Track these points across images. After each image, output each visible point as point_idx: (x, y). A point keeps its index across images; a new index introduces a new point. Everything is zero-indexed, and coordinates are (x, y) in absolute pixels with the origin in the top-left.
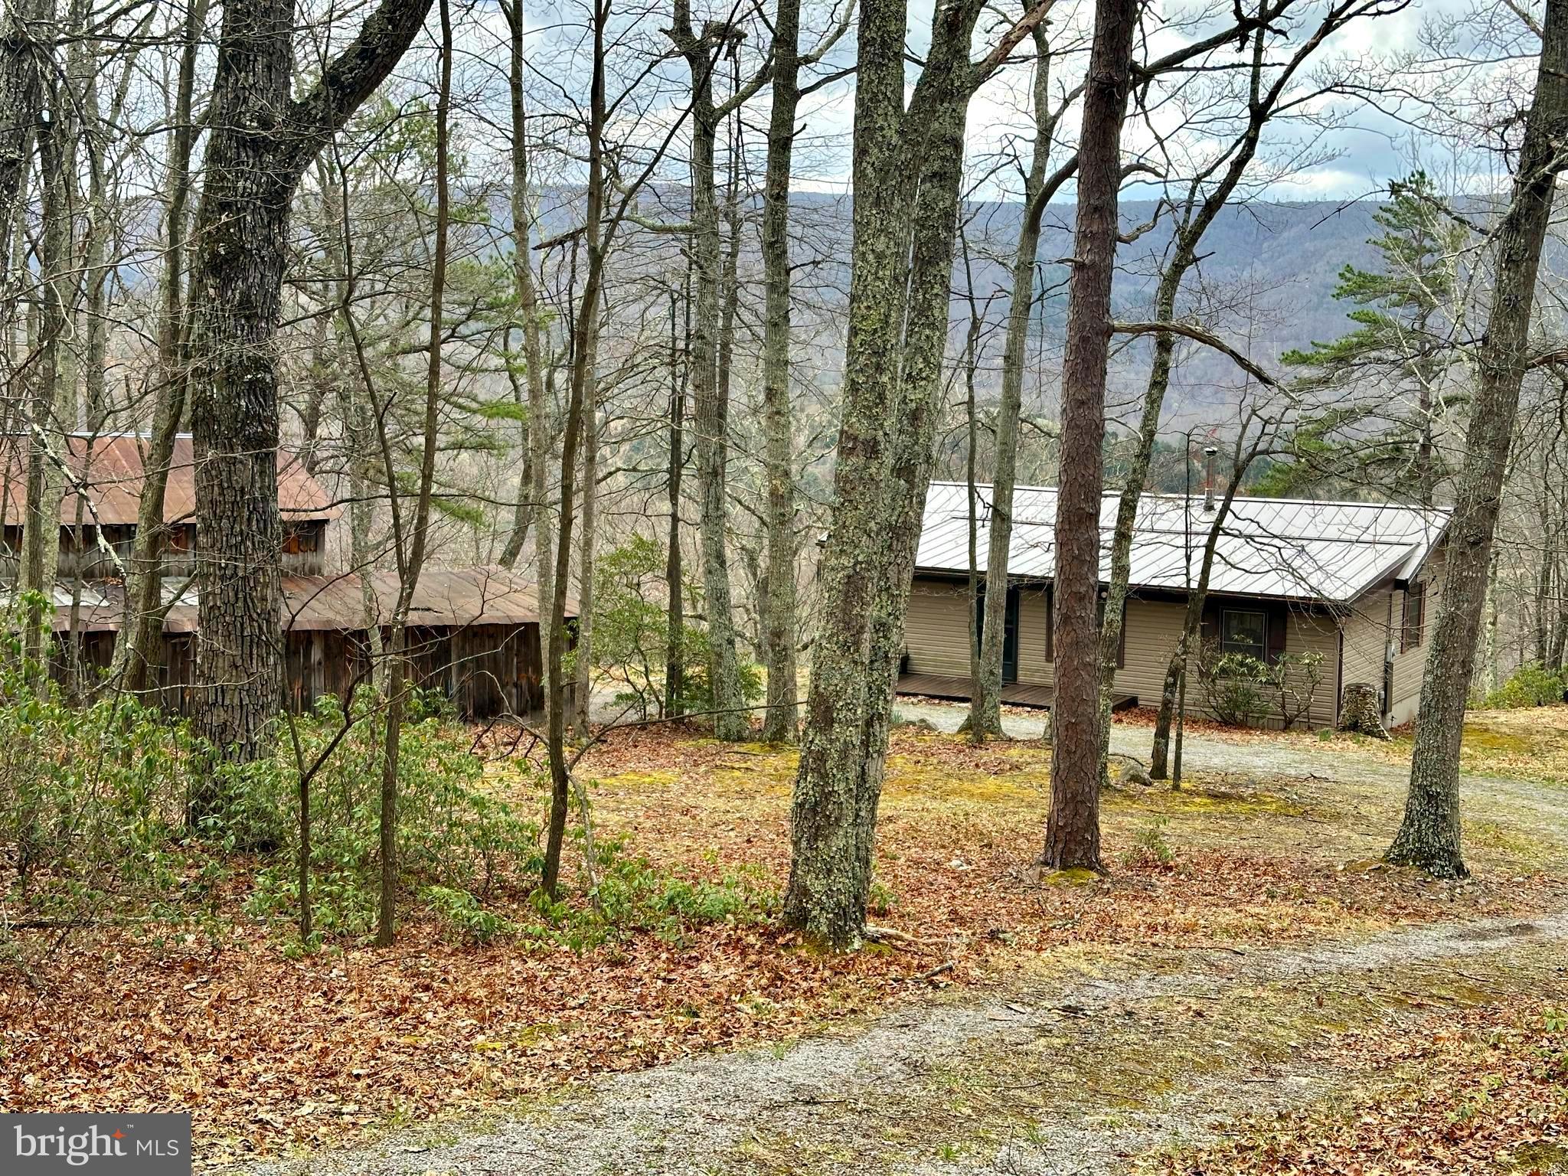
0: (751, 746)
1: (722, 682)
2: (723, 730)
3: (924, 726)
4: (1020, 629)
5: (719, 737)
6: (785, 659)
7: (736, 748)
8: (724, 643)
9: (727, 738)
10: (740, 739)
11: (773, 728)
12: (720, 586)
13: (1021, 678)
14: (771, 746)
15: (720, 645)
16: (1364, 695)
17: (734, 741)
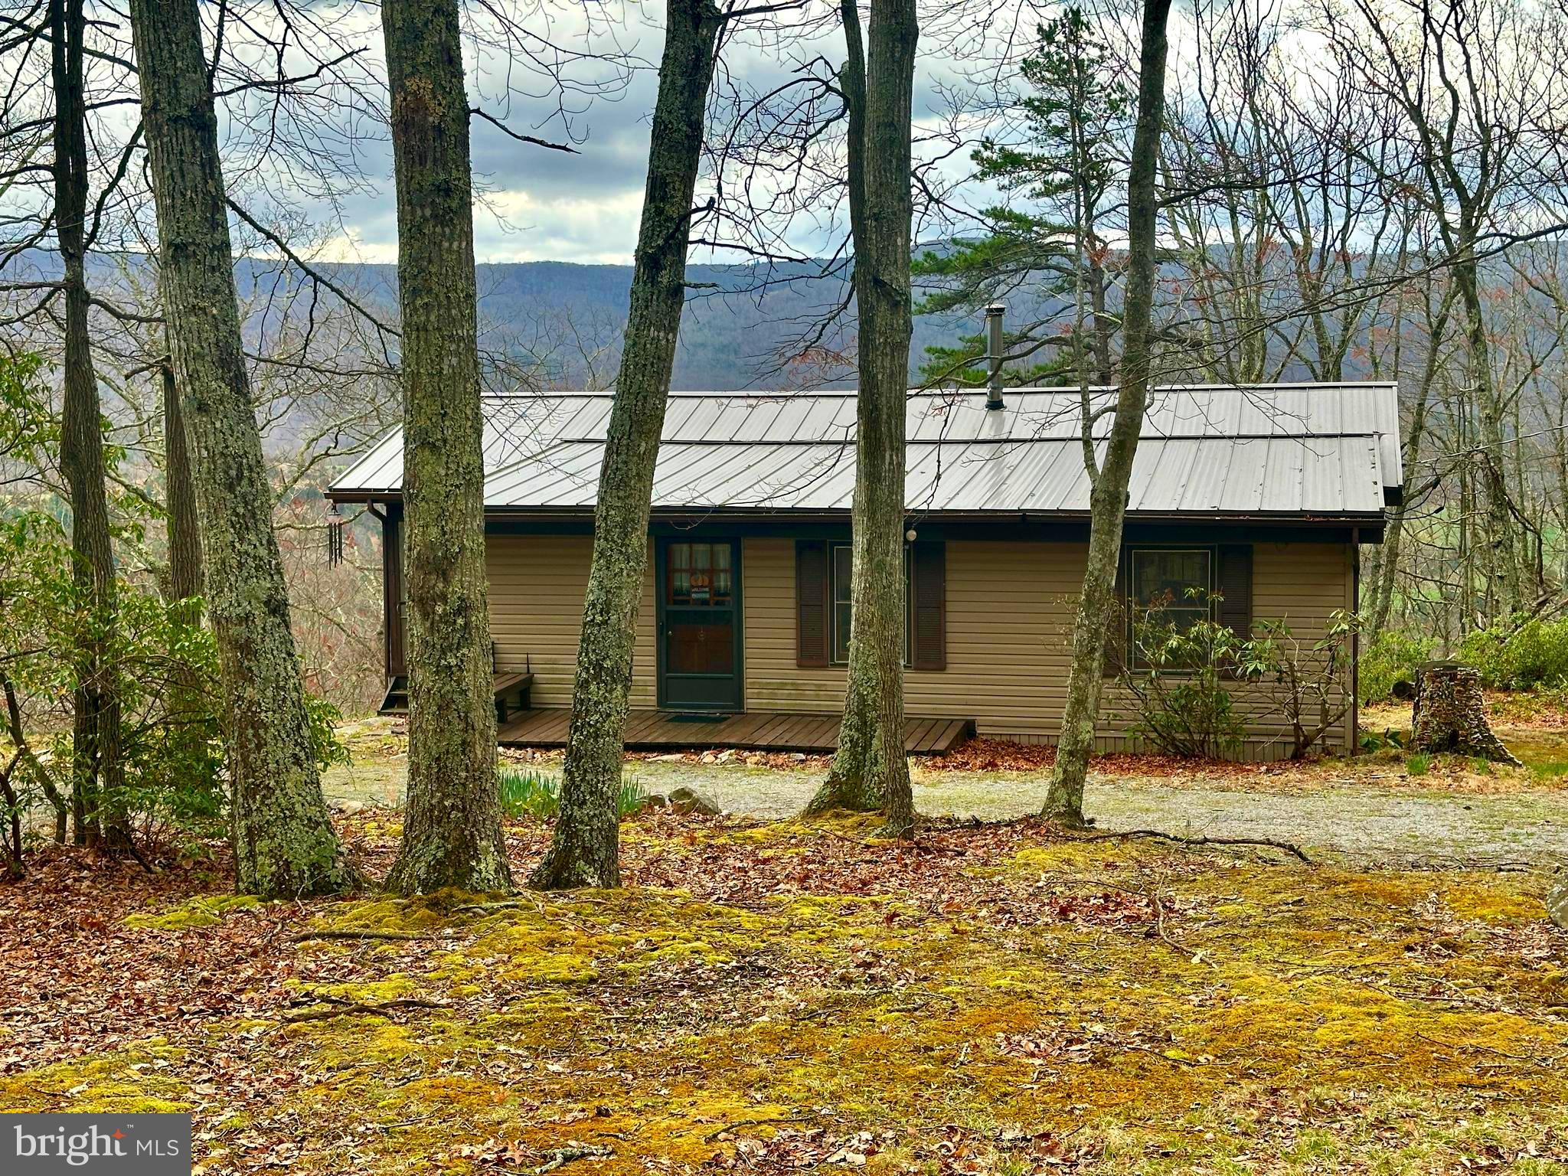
0: (364, 907)
1: (257, 725)
2: (267, 867)
3: (687, 804)
4: (746, 612)
5: (254, 888)
6: (466, 640)
7: (320, 921)
8: (259, 611)
9: (281, 888)
10: (323, 889)
11: (434, 850)
12: (235, 446)
13: (751, 702)
14: (433, 904)
15: (246, 619)
16: (1465, 682)
17: (309, 895)
